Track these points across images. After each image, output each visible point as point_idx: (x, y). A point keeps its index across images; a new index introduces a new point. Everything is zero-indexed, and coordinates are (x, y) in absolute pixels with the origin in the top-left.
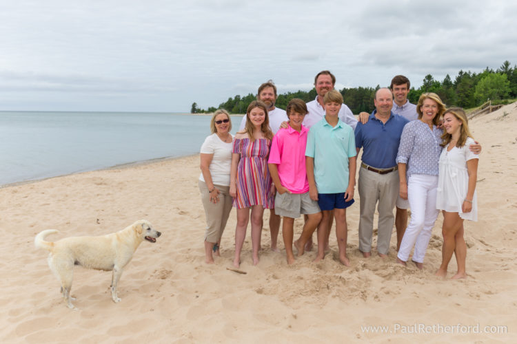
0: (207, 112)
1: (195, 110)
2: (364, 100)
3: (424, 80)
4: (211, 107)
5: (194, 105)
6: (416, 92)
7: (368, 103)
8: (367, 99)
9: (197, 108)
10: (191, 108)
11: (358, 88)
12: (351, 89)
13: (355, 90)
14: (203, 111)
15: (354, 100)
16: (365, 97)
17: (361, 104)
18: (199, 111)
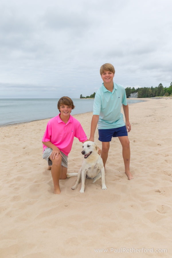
0: (86, 98)
1: (81, 97)
2: (146, 92)
3: (171, 84)
4: (87, 96)
5: (81, 95)
6: (167, 89)
7: (148, 93)
8: (147, 92)
9: (82, 96)
10: (80, 96)
11: (144, 87)
12: (141, 88)
13: (143, 88)
14: (84, 98)
15: (142, 92)
16: (147, 91)
17: (145, 93)
18: (83, 98)
